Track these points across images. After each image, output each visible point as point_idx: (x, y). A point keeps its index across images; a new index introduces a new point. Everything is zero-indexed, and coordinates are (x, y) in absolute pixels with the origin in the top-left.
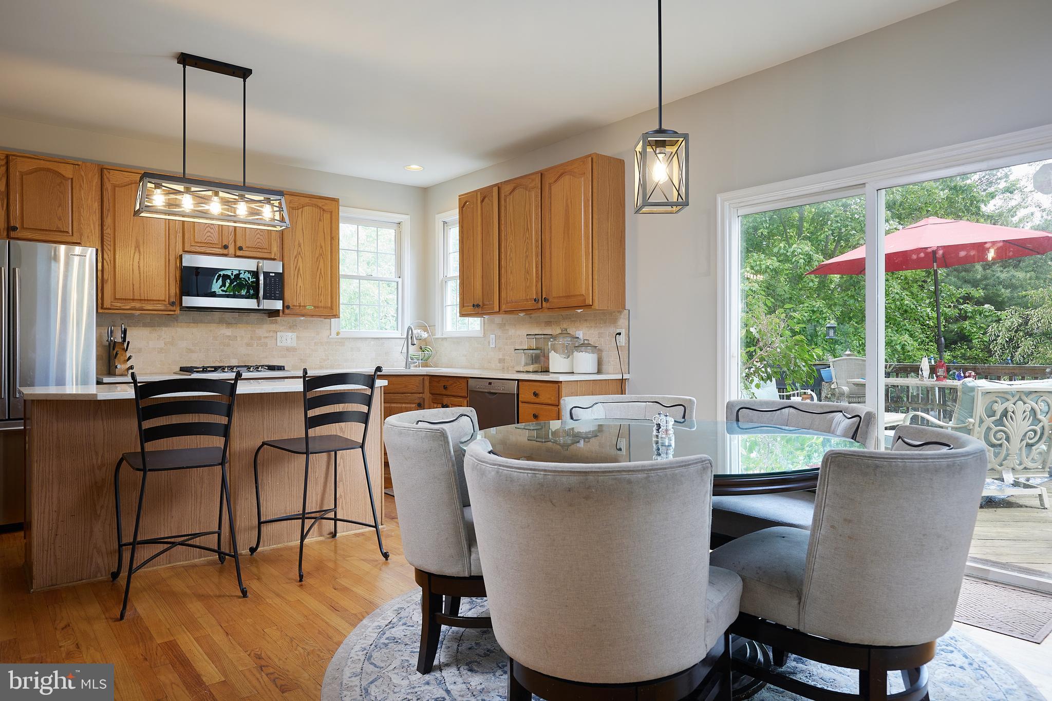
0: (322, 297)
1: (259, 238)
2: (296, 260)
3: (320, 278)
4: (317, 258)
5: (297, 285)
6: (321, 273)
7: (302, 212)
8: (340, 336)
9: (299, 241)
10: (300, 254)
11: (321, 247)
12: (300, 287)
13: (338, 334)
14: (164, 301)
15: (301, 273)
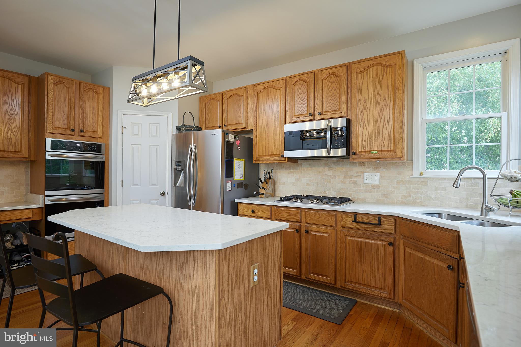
0: (385, 143)
1: (333, 104)
2: (362, 114)
3: (383, 126)
4: (381, 109)
5: (362, 135)
6: (384, 121)
7: (367, 73)
8: (423, 176)
9: (365, 98)
10: (365, 108)
11: (385, 99)
12: (365, 136)
13: (421, 174)
14: (279, 154)
15: (366, 124)
